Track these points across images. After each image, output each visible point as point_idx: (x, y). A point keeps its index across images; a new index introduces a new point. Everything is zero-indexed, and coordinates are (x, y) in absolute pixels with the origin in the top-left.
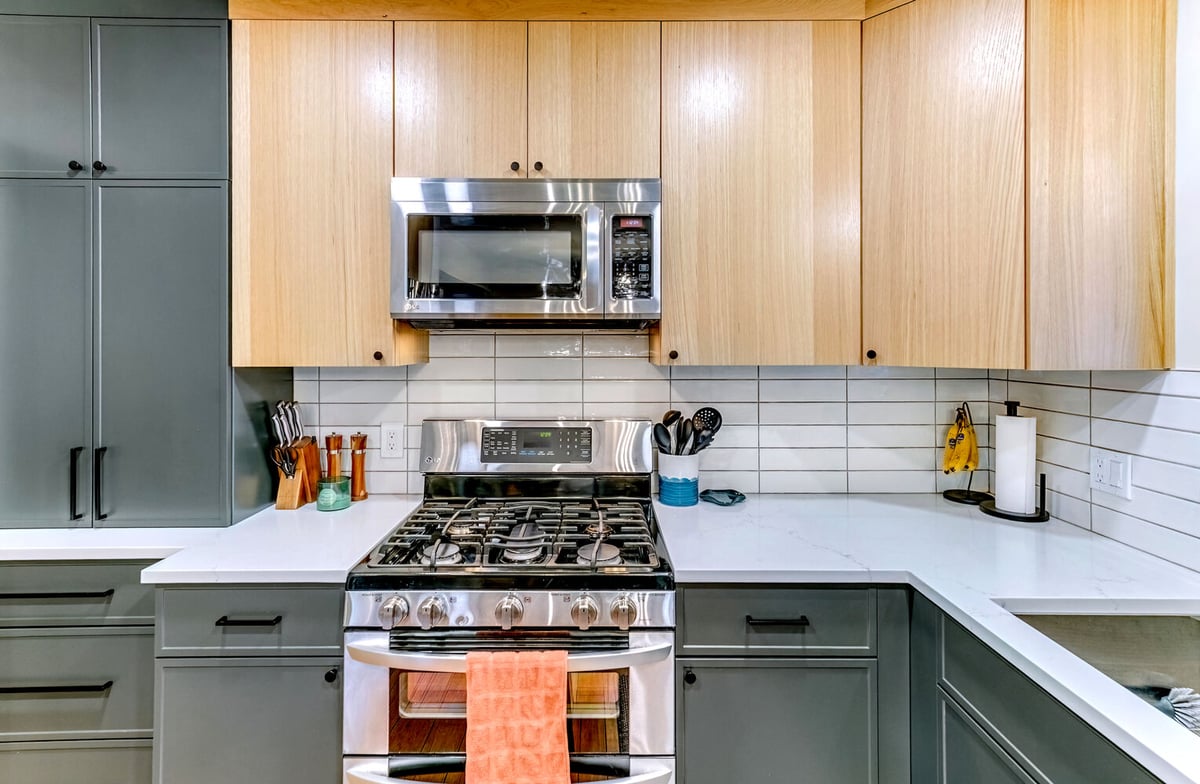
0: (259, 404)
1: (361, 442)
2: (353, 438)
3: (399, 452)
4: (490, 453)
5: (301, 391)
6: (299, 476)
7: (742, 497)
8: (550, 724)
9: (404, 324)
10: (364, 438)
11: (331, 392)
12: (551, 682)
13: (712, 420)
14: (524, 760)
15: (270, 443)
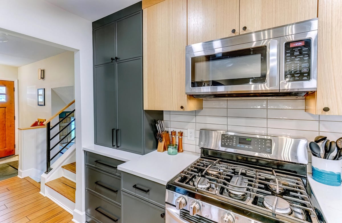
0: (153, 120)
1: (181, 134)
2: (179, 133)
3: (193, 138)
4: (225, 144)
5: (166, 117)
6: (163, 142)
11: (174, 118)
15: (156, 131)
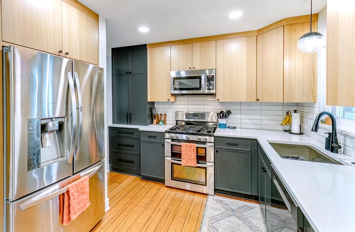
0: (151, 107)
1: (165, 115)
3: (171, 117)
4: (187, 117)
5: (156, 106)
6: (156, 120)
7: (236, 128)
8: (194, 154)
9: (173, 95)
10: (166, 114)
11: (161, 106)
12: (194, 148)
13: (229, 112)
14: (190, 158)
15: (152, 114)
